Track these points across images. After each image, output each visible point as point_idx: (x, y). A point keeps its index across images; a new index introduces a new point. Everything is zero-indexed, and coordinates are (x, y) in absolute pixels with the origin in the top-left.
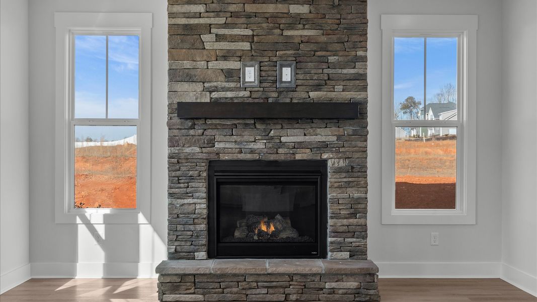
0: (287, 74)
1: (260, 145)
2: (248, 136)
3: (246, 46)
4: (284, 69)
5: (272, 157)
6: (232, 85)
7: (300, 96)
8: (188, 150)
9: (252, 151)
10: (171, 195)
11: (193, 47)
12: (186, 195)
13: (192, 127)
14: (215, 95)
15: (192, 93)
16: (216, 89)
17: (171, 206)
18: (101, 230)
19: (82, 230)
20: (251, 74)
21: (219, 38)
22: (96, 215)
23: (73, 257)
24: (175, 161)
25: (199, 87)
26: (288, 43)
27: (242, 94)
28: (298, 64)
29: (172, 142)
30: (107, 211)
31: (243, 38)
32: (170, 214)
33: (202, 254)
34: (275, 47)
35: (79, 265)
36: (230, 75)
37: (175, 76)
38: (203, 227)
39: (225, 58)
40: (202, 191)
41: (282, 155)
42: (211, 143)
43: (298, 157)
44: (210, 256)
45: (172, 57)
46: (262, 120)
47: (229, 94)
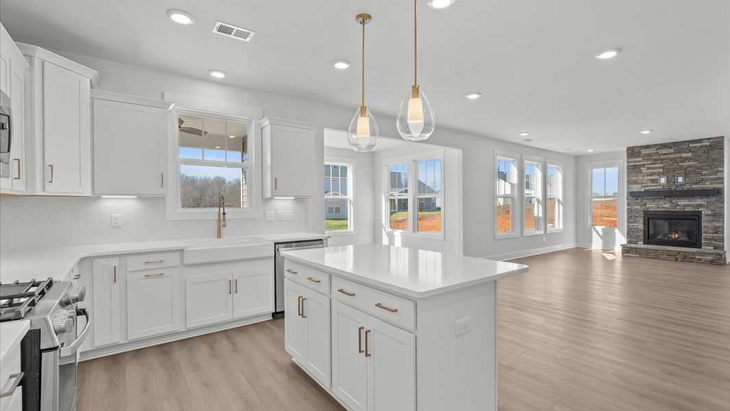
0: (680, 179)
1: (668, 205)
2: (661, 202)
3: (661, 170)
4: (679, 178)
5: (673, 210)
6: (654, 184)
7: (687, 187)
8: (635, 207)
9: (663, 208)
10: (628, 222)
11: (637, 172)
12: (634, 222)
13: (637, 199)
14: (646, 188)
15: (636, 188)
16: (647, 186)
17: (628, 225)
18: (601, 234)
19: (594, 232)
20: (663, 180)
21: (648, 168)
22: (599, 228)
23: (591, 241)
24: (630, 211)
25: (640, 186)
26: (681, 168)
27: (659, 187)
28: (686, 175)
29: (628, 204)
30: (603, 227)
31: (659, 168)
32: (628, 228)
33: (641, 243)
34: (674, 170)
35: (593, 244)
36: (653, 181)
37: (629, 182)
38: (642, 233)
39: (651, 175)
40: (641, 221)
41: (678, 209)
42: (645, 205)
43: (686, 210)
44: (645, 244)
45: (628, 176)
46: (668, 197)
47: (653, 188)
